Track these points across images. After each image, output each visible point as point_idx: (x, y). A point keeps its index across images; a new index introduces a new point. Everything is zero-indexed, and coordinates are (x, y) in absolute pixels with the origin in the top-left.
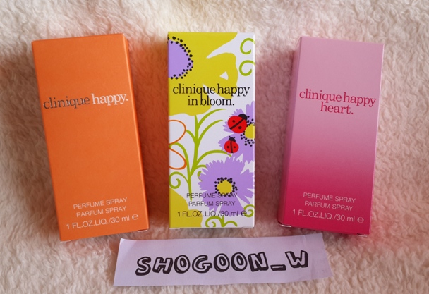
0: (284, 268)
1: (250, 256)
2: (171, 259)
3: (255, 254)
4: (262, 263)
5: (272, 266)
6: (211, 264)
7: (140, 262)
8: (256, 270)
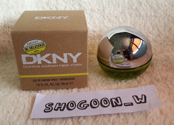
0: (132, 104)
1: (111, 99)
2: (65, 104)
3: (114, 98)
4: (118, 103)
5: (124, 104)
6: (88, 105)
7: (47, 106)
8: (115, 106)
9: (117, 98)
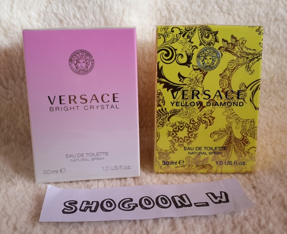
2: (98, 202)
4: (185, 202)
5: (195, 204)
6: (136, 204)
7: (67, 204)
8: (181, 207)
9: (181, 196)
